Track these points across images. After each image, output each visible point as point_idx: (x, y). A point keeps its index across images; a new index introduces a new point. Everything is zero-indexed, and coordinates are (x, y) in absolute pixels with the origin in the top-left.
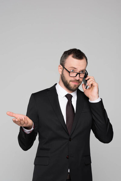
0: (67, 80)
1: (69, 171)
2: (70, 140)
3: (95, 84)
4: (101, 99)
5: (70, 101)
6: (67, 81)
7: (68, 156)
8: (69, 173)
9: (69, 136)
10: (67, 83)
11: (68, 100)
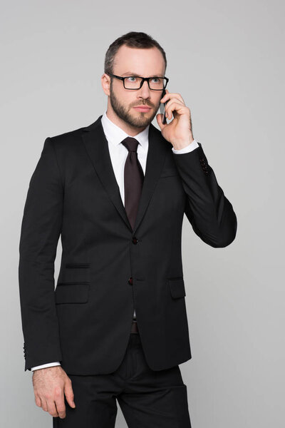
0: (122, 104)
1: (135, 315)
2: (134, 241)
3: (182, 110)
4: (199, 144)
5: (133, 154)
6: (122, 108)
7: (131, 278)
8: (135, 320)
9: (131, 232)
10: (123, 112)
11: (129, 150)
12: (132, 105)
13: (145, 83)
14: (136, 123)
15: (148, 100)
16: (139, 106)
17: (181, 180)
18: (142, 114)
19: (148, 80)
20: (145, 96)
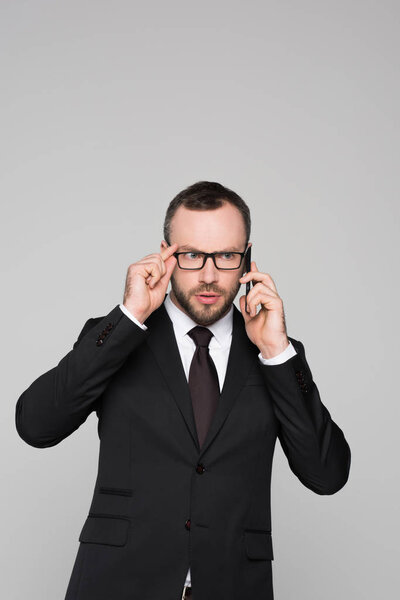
2: (200, 470)
7: (189, 521)
11: (197, 345)
12: (192, 293)
13: (210, 260)
14: (199, 317)
15: (213, 285)
16: (201, 293)
17: (272, 402)
18: (207, 306)
19: (213, 256)
20: (209, 279)
